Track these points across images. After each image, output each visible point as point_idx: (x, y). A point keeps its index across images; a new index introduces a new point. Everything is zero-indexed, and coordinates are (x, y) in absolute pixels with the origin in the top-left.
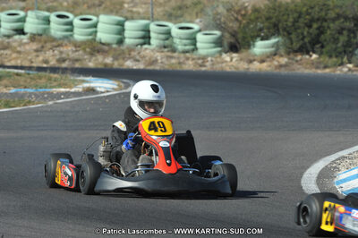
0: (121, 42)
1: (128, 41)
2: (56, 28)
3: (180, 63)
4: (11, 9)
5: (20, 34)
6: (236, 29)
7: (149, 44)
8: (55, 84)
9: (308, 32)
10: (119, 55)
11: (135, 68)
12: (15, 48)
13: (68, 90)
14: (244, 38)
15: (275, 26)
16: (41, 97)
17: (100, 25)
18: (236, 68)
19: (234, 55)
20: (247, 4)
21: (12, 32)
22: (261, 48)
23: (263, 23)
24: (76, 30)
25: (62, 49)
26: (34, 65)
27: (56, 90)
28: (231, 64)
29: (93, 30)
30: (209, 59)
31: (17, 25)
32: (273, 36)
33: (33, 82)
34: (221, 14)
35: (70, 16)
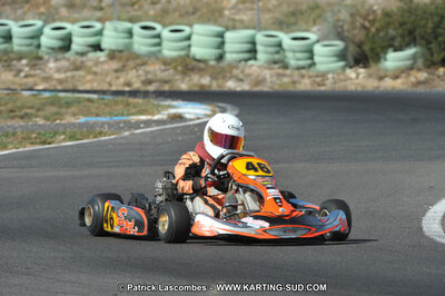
0: (220, 58)
1: (229, 57)
2: (141, 43)
3: (294, 82)
4: (85, 20)
5: (95, 50)
6: (362, 38)
7: (255, 59)
8: (134, 110)
10: (219, 73)
11: (238, 89)
12: (90, 68)
13: (149, 117)
14: (372, 49)
15: (411, 33)
16: (116, 127)
17: (194, 38)
18: (363, 87)
19: (362, 71)
20: (375, 8)
21: (86, 49)
22: (394, 61)
23: (395, 29)
24: (165, 44)
25: (148, 68)
26: (114, 88)
27: (134, 118)
28: (357, 81)
29: (186, 43)
30: (330, 76)
31: (92, 40)
32: (408, 45)
33: (107, 110)
34: (343, 21)
35: (158, 27)
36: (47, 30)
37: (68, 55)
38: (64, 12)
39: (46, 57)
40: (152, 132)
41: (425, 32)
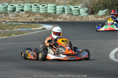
0: (55, 13)
1: (57, 12)
2: (34, 9)
3: (75, 19)
4: (19, 3)
5: (22, 11)
6: (93, 7)
7: (64, 13)
8: (33, 27)
9: (116, 7)
10: (55, 17)
11: (60, 21)
12: (21, 16)
13: (37, 29)
14: (95, 10)
15: (105, 5)
16: (28, 31)
17: (48, 7)
18: (93, 20)
19: (93, 16)
21: (19, 11)
22: (101, 13)
23: (101, 5)
24: (40, 9)
26: (27, 21)
27: (33, 29)
28: (91, 18)
29: (46, 9)
30: (84, 17)
31: (21, 8)
32: (105, 9)
33: (25, 27)
34: (88, 3)
35: (39, 5)
36: (9, 6)
37: (15, 12)
38: (13, 1)
39: (9, 13)
40: (37, 33)
41: (109, 5)
